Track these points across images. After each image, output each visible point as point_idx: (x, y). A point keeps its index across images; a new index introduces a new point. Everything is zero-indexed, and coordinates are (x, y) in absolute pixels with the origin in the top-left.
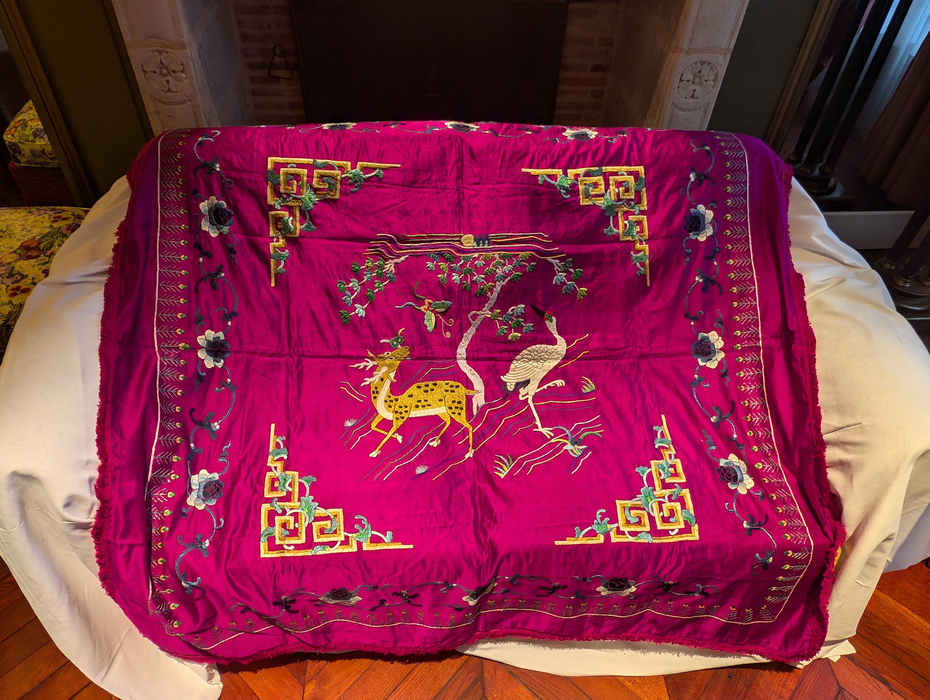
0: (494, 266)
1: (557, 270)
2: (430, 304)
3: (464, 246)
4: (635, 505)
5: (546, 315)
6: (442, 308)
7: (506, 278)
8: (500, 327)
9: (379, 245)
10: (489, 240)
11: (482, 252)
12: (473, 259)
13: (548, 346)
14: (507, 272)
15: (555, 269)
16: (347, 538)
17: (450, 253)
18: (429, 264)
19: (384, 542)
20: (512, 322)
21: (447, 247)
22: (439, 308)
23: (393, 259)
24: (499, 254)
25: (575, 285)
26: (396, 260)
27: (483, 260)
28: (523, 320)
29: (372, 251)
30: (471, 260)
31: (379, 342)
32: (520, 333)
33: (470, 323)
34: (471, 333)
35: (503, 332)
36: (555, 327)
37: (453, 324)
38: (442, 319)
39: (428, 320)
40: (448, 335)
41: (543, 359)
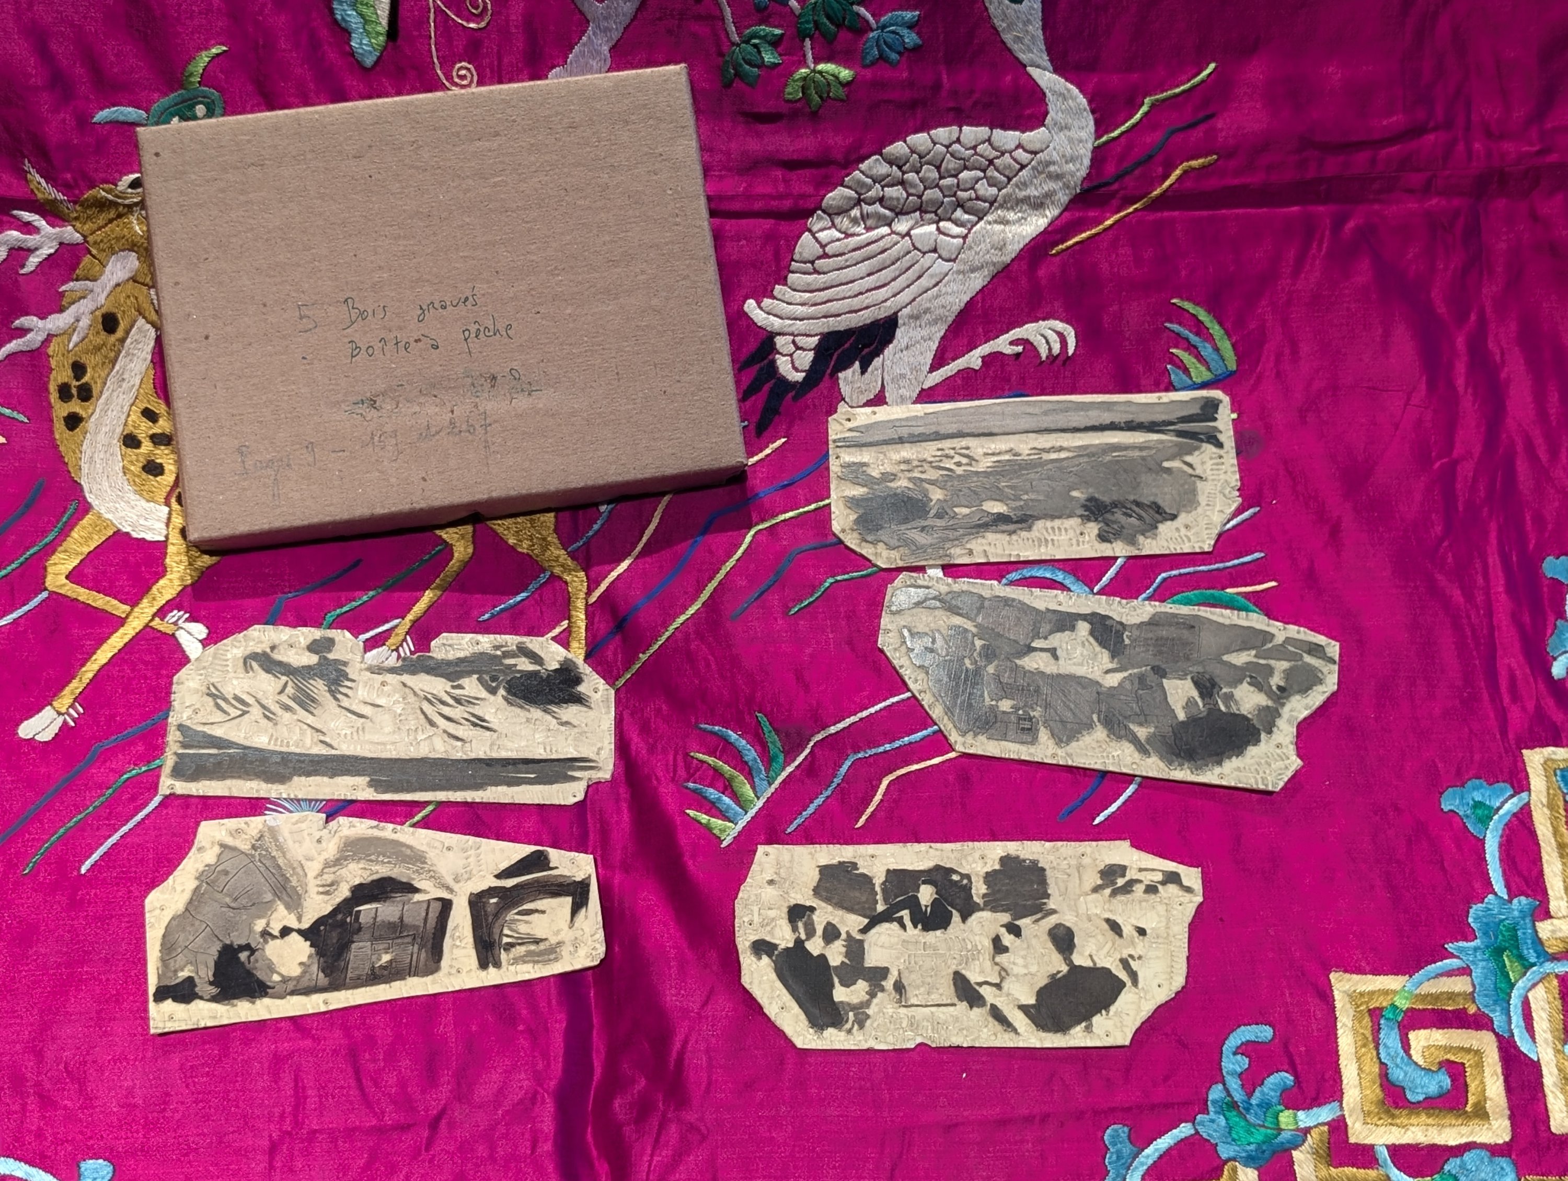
4: (1436, 997)
8: (740, 29)
13: (998, 134)
20: (801, 2)
31: (83, 121)
32: (847, 67)
33: (581, 14)
34: (588, 68)
35: (754, 58)
36: (1036, 28)
37: (488, 18)
40: (463, 77)
41: (968, 205)
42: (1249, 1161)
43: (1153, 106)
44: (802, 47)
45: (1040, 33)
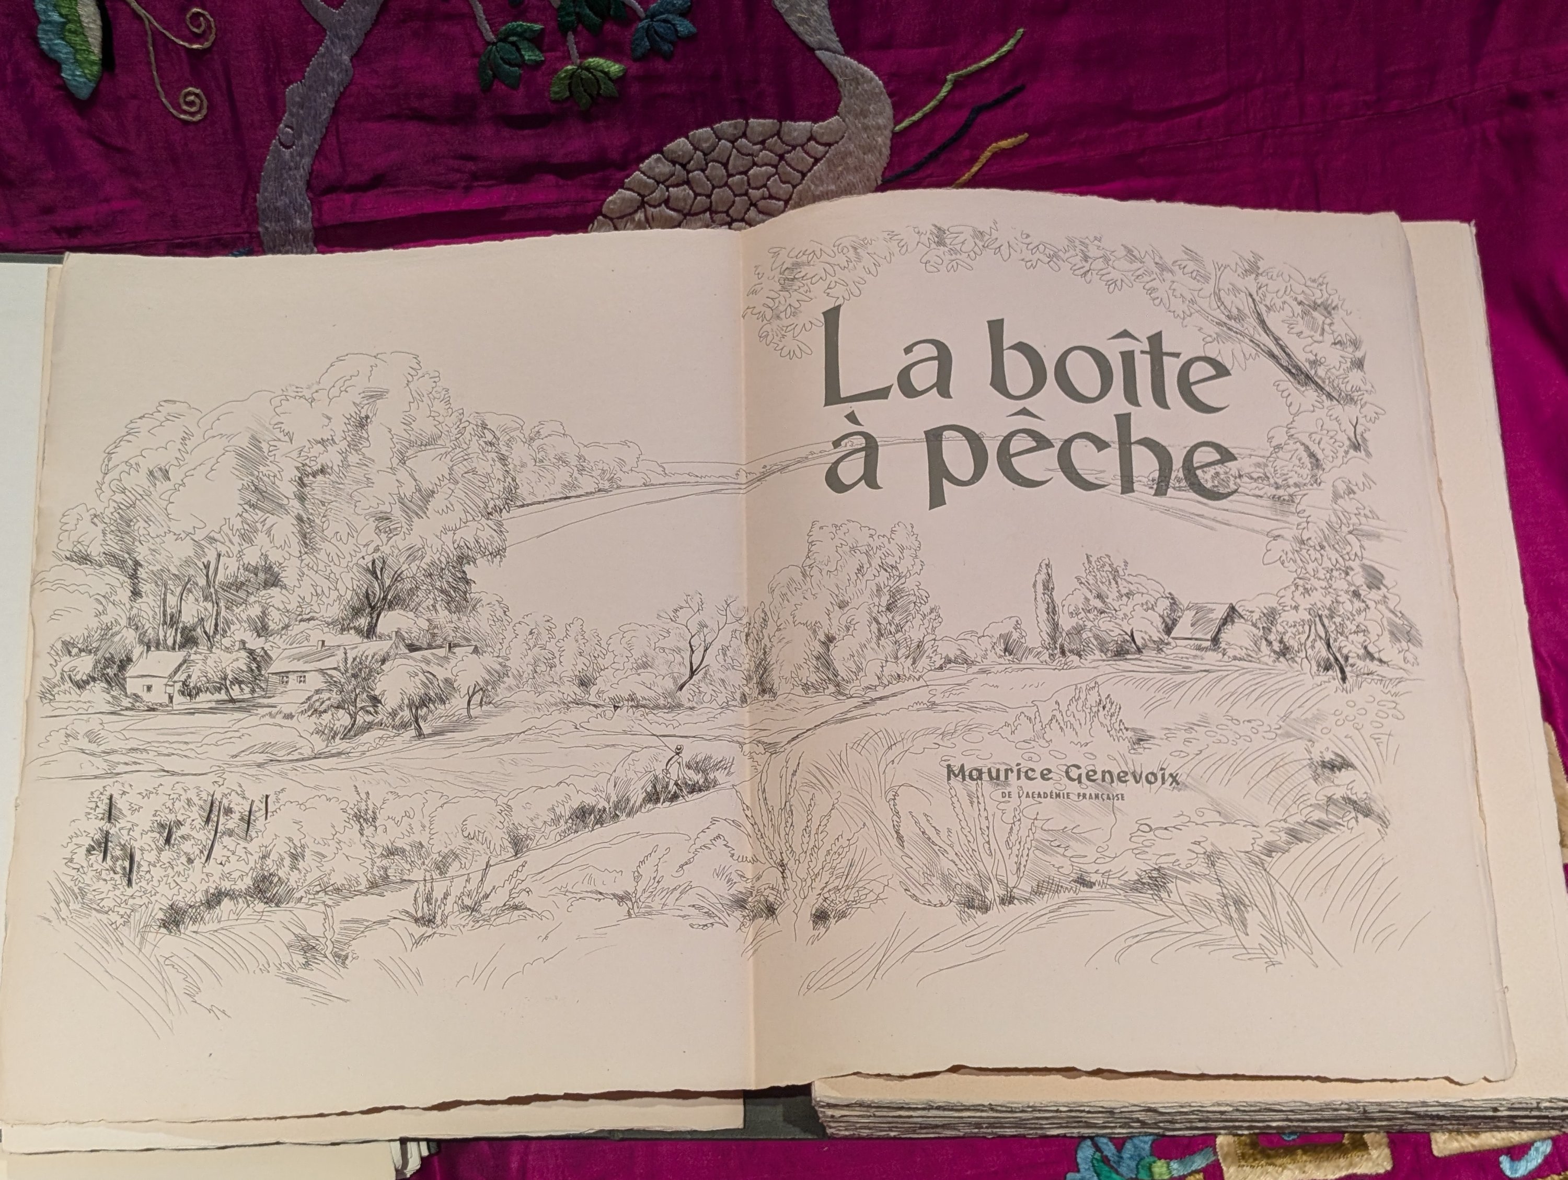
8: (494, 27)
13: (788, 126)
32: (617, 61)
33: (316, 22)
34: (328, 81)
35: (514, 56)
36: (822, 9)
37: (212, 37)
38: (142, 12)
39: (56, 17)
40: (191, 104)
41: (761, 204)
43: (956, 83)
44: (565, 43)
45: (827, 13)
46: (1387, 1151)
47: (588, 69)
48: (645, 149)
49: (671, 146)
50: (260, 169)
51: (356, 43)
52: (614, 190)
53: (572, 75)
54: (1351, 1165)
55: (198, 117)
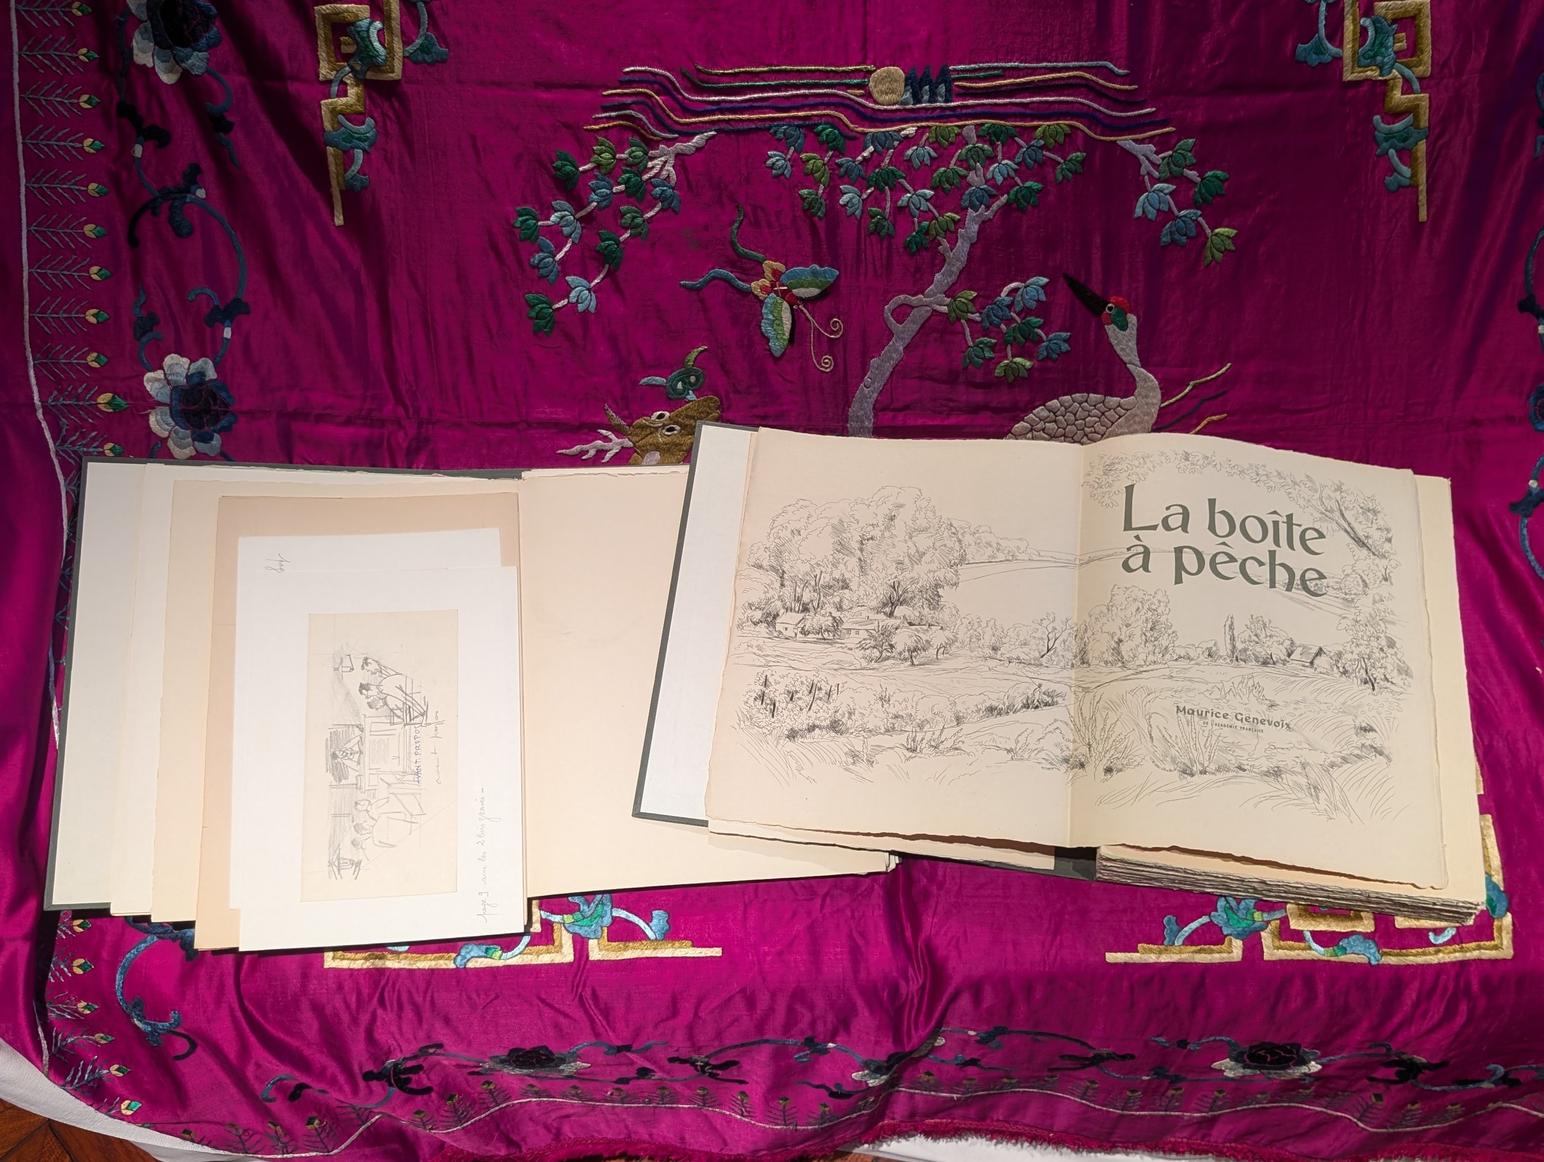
0: (961, 162)
1: (1148, 174)
2: (776, 273)
3: (876, 102)
5: (1110, 309)
6: (810, 285)
7: (994, 197)
8: (973, 339)
9: (629, 100)
10: (949, 83)
11: (927, 120)
12: (901, 142)
13: (1108, 399)
14: (999, 179)
15: (1143, 171)
16: (547, 925)
17: (834, 122)
18: (775, 158)
19: (646, 937)
20: (1007, 325)
21: (827, 106)
22: (802, 286)
23: (669, 142)
24: (977, 126)
25: (1200, 219)
26: (679, 146)
27: (930, 145)
28: (1042, 321)
29: (609, 119)
30: (896, 143)
31: (635, 383)
32: (1029, 360)
33: (890, 330)
34: (891, 358)
35: (981, 354)
36: (1133, 344)
37: (841, 333)
38: (811, 318)
39: (771, 317)
40: (826, 363)
41: (1090, 435)
42: (1238, 936)
43: (1194, 387)
44: (1006, 349)
45: (1135, 347)
46: (1372, 922)
47: (1015, 363)
48: (1037, 403)
49: (1049, 403)
50: (853, 397)
51: (907, 342)
52: (1018, 422)
53: (1007, 365)
54: (1354, 926)
55: (828, 370)
